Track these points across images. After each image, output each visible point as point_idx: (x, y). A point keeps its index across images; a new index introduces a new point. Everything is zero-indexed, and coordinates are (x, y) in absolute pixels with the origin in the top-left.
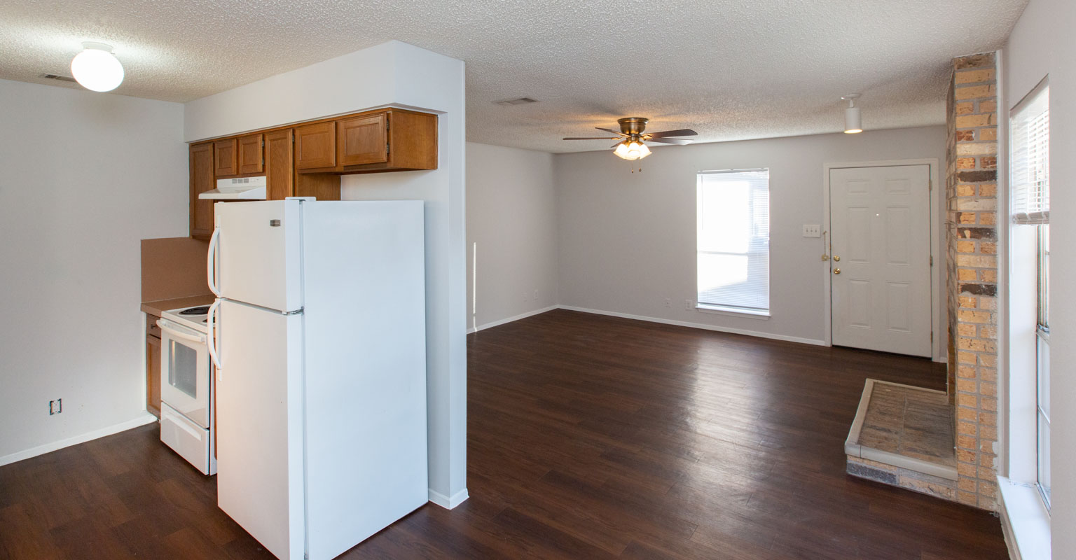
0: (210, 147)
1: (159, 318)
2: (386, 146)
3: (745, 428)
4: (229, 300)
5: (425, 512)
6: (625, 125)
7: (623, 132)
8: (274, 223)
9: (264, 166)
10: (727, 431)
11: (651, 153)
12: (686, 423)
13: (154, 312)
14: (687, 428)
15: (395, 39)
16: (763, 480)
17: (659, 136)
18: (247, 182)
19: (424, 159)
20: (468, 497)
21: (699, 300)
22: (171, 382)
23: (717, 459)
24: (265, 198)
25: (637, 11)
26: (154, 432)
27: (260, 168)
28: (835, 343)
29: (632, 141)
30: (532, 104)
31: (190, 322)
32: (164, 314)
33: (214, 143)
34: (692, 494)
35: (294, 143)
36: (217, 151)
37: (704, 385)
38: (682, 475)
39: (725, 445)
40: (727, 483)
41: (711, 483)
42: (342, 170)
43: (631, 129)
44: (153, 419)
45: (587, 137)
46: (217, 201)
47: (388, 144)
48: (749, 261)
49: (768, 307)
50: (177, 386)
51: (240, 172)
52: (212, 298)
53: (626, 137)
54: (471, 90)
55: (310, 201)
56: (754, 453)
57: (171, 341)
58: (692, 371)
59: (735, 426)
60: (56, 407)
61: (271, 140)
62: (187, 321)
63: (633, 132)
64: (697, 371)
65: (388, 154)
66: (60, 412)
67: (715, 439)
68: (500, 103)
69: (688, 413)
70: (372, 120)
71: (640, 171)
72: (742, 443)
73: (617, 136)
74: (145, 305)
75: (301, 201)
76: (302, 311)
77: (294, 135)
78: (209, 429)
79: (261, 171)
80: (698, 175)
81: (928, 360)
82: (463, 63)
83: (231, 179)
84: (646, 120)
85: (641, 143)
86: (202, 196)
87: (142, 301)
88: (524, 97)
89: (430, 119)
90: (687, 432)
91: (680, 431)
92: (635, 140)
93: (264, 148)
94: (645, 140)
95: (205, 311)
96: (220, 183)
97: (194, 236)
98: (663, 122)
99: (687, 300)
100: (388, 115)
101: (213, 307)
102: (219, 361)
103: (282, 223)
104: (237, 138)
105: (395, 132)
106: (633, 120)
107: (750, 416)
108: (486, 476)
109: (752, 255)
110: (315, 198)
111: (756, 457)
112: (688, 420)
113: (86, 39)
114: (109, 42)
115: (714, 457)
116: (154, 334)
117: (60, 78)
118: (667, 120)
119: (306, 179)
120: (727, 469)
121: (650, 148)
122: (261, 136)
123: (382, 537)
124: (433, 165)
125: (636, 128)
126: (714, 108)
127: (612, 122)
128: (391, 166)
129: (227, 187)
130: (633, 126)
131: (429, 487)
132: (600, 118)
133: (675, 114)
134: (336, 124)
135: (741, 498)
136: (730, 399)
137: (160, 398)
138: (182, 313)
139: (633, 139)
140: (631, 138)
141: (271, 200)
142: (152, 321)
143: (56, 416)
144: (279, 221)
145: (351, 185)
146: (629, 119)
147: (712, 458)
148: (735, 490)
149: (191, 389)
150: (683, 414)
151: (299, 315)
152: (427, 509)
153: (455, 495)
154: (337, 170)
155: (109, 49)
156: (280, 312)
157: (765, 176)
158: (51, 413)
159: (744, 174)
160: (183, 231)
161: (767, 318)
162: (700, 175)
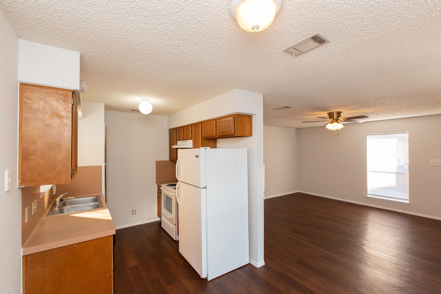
0: (175, 131)
1: (161, 187)
2: (234, 128)
3: (396, 255)
4: (182, 182)
5: (248, 267)
6: (331, 115)
7: (330, 118)
8: (197, 156)
9: (192, 136)
10: (387, 256)
11: (344, 127)
12: (364, 249)
13: (160, 184)
14: (364, 251)
15: (237, 88)
16: (409, 282)
17: (348, 119)
18: (186, 142)
19: (247, 133)
20: (265, 264)
21: (368, 193)
22: (164, 208)
23: (381, 268)
24: (192, 147)
25: (341, 65)
26: (159, 223)
27: (191, 137)
29: (334, 122)
30: (289, 109)
31: (170, 188)
32: (162, 185)
33: (176, 129)
34: (369, 282)
35: (201, 128)
36: (177, 131)
37: (372, 232)
38: (362, 272)
39: (386, 262)
40: (387, 280)
41: (379, 279)
42: (218, 137)
43: (334, 117)
44: (159, 219)
45: (312, 121)
46: (179, 148)
47: (234, 127)
48: (397, 176)
49: (408, 199)
50: (166, 209)
51: (184, 139)
52: (177, 181)
53: (331, 120)
54: (265, 105)
55: (208, 148)
56: (403, 268)
57: (164, 194)
58: (366, 225)
59: (391, 254)
60: (134, 213)
61: (194, 127)
62: (169, 188)
63: (335, 118)
64: (368, 226)
65: (235, 131)
66: (135, 214)
67: (380, 258)
68: (275, 109)
69: (364, 244)
70: (229, 119)
71: (338, 135)
72: (395, 262)
73: (326, 120)
74: (157, 182)
75: (205, 148)
76: (206, 187)
77: (201, 125)
78: (176, 225)
79: (191, 138)
80: (367, 136)
82: (262, 95)
83: (181, 141)
84: (341, 112)
85: (339, 123)
86: (173, 147)
87: (156, 181)
88: (286, 106)
89: (249, 117)
90: (364, 253)
91: (360, 252)
92: (336, 121)
93: (192, 130)
94: (341, 121)
95: (175, 185)
96: (178, 142)
97: (170, 160)
98: (350, 113)
99: (362, 193)
100: (234, 116)
101: (178, 184)
102: (180, 202)
103: (199, 156)
104: (183, 127)
105: (237, 123)
106: (335, 113)
107: (399, 250)
108: (271, 257)
109: (398, 174)
110: (210, 147)
111: (404, 271)
112: (365, 247)
113: (143, 98)
114: (149, 98)
115: (379, 267)
116: (159, 192)
117: (136, 111)
118: (352, 112)
119: (205, 141)
120: (387, 273)
121: (343, 124)
122: (191, 126)
123: (233, 273)
124: (250, 135)
125: (337, 116)
126: (378, 105)
127: (325, 114)
128: (236, 135)
129: (180, 144)
130: (335, 116)
131: (249, 257)
132: (319, 113)
133: (356, 109)
134: (216, 120)
135: (396, 289)
136: (388, 241)
137: (161, 213)
138: (168, 185)
139: (335, 121)
140: (334, 121)
141: (194, 148)
142: (159, 187)
143: (134, 215)
144: (198, 156)
145: (220, 143)
146: (333, 112)
147: (378, 267)
148: (393, 285)
149: (170, 211)
150: (362, 244)
151: (205, 189)
152: (249, 265)
153: (260, 263)
154: (216, 137)
155: (148, 100)
156: (199, 187)
157: (407, 136)
158: (133, 214)
159: (394, 135)
160: (167, 158)
161: (407, 204)
162: (369, 136)
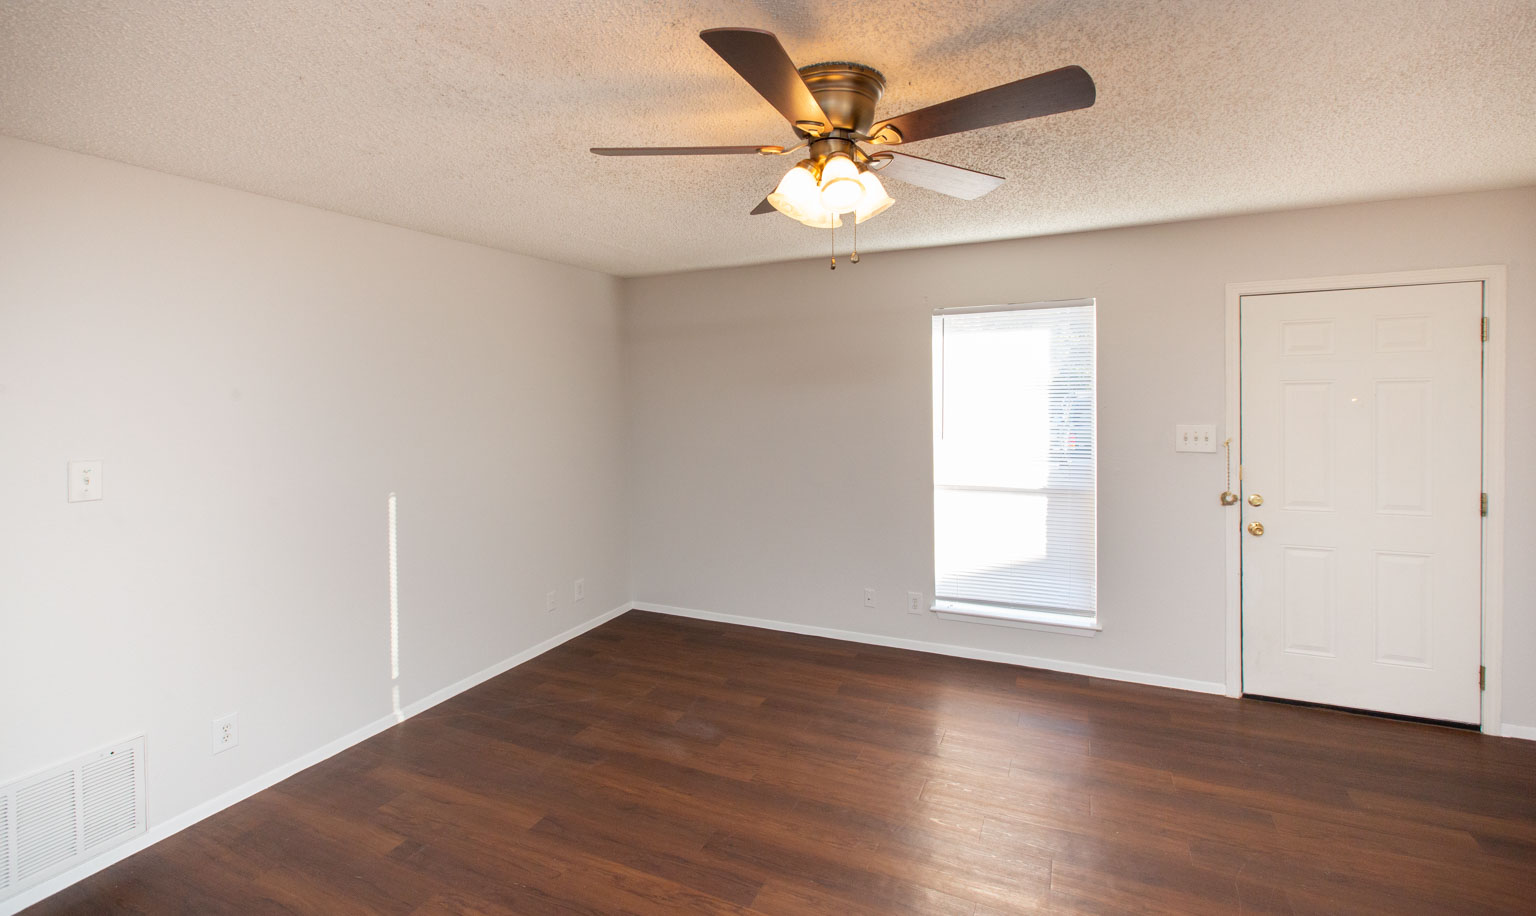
21: (939, 593)
28: (1248, 690)
48: (1051, 507)
49: (1094, 609)
63: (835, 123)
80: (935, 319)
81: (1470, 731)
99: (911, 594)
109: (1055, 495)
125: (845, 110)
130: (833, 104)
139: (833, 147)
157: (1089, 317)
161: (1092, 634)
162: (940, 318)
